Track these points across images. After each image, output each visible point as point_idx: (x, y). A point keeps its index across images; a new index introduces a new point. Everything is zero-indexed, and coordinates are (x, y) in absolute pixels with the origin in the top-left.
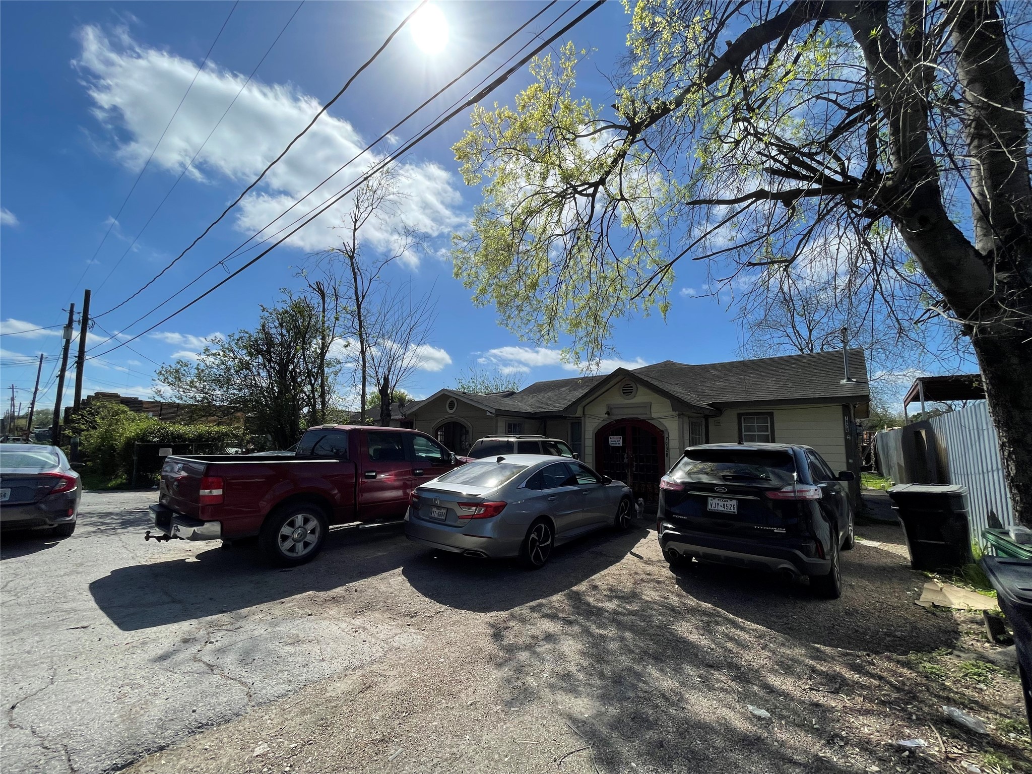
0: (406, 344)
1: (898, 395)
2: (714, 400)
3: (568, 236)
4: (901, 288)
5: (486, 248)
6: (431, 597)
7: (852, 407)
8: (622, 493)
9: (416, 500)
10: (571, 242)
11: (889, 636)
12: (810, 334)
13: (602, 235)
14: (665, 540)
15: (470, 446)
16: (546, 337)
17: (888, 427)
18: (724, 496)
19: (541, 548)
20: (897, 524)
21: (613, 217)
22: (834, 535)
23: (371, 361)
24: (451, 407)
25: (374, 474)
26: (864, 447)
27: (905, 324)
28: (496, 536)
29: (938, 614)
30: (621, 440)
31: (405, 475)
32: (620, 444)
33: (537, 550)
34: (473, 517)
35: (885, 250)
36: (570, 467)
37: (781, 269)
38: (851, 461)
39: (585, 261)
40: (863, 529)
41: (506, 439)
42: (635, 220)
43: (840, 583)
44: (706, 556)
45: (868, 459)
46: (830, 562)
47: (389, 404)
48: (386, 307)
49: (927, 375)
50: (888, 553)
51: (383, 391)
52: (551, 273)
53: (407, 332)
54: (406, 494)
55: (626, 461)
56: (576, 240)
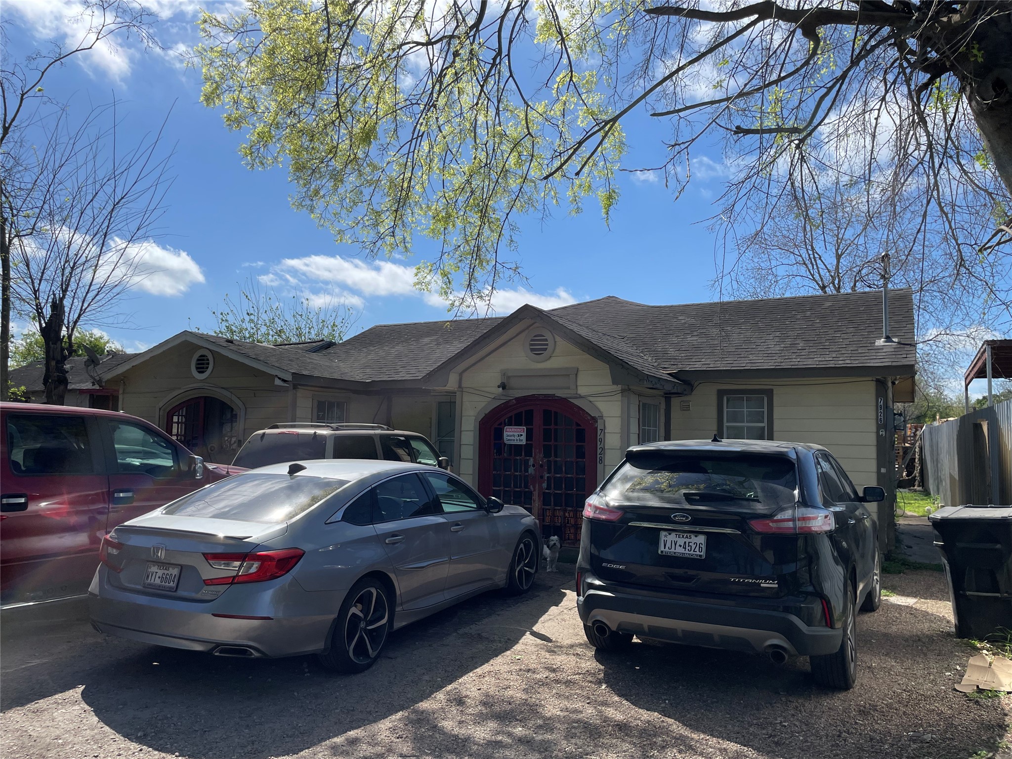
0: (103, 238)
1: (957, 367)
2: (680, 367)
3: (437, 47)
4: (965, 193)
5: (272, 53)
6: (140, 740)
7: (890, 384)
8: (521, 529)
9: (115, 552)
10: (441, 62)
11: (914, 742)
12: (838, 262)
13: (499, 53)
14: (587, 608)
15: (240, 444)
16: (389, 240)
17: (941, 417)
18: (686, 528)
19: (370, 633)
20: (940, 569)
21: (520, 22)
22: (850, 588)
23: (22, 267)
24: (201, 368)
25: (22, 500)
26: (906, 450)
27: (966, 251)
28: (280, 614)
29: (983, 701)
30: (524, 434)
31: (93, 502)
32: (523, 441)
33: (361, 637)
34: (233, 581)
35: (948, 130)
36: (428, 482)
37: (793, 145)
38: (883, 470)
39: (467, 101)
40: (896, 579)
41: (311, 431)
42: (561, 33)
43: (855, 666)
44: (654, 631)
45: (910, 468)
46: (841, 632)
47: (64, 358)
48: (58, 155)
49: (998, 336)
50: (926, 614)
51: (50, 332)
52: (402, 116)
53: (105, 212)
54: (95, 540)
55: (531, 470)
56: (450, 58)
